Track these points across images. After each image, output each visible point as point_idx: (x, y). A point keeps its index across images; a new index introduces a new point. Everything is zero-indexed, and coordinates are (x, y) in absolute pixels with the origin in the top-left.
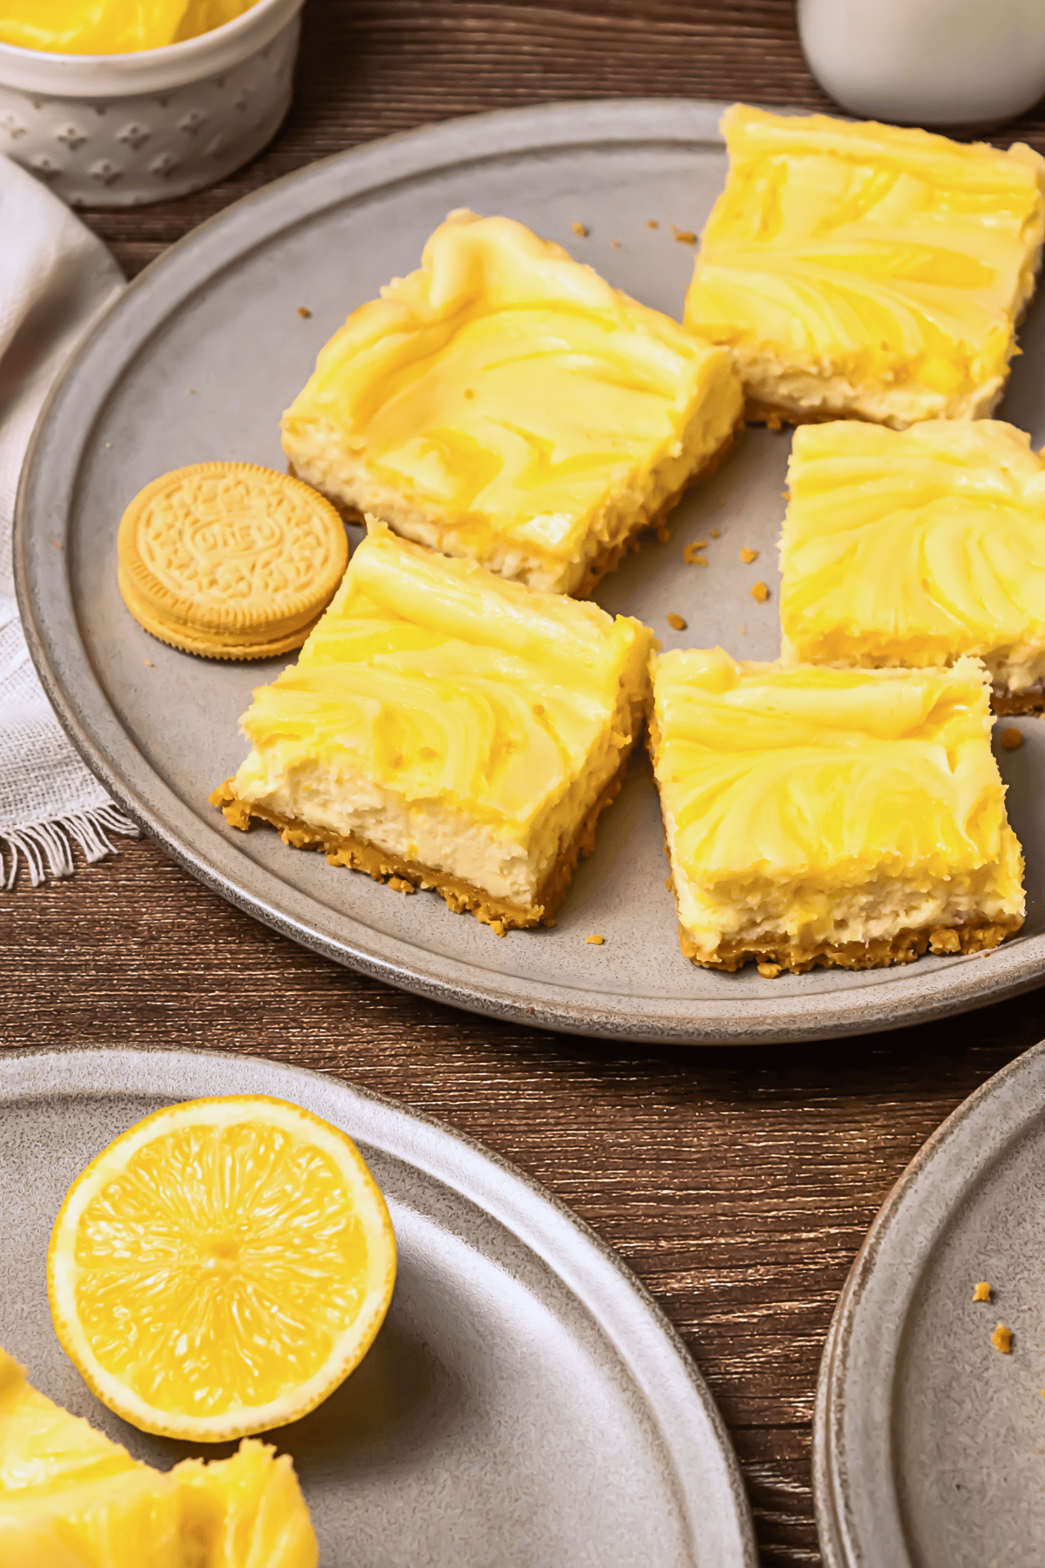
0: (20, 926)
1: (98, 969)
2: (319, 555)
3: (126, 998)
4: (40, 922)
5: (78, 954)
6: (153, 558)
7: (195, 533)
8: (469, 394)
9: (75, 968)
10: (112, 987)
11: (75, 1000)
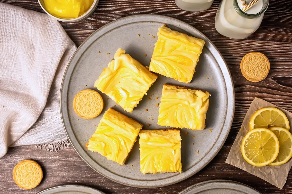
0: (64, 154)
1: (73, 161)
2: (99, 106)
3: (77, 166)
4: (66, 154)
5: (71, 159)
6: (77, 108)
7: (83, 104)
8: (119, 83)
9: (70, 161)
10: (75, 164)
11: (71, 166)
